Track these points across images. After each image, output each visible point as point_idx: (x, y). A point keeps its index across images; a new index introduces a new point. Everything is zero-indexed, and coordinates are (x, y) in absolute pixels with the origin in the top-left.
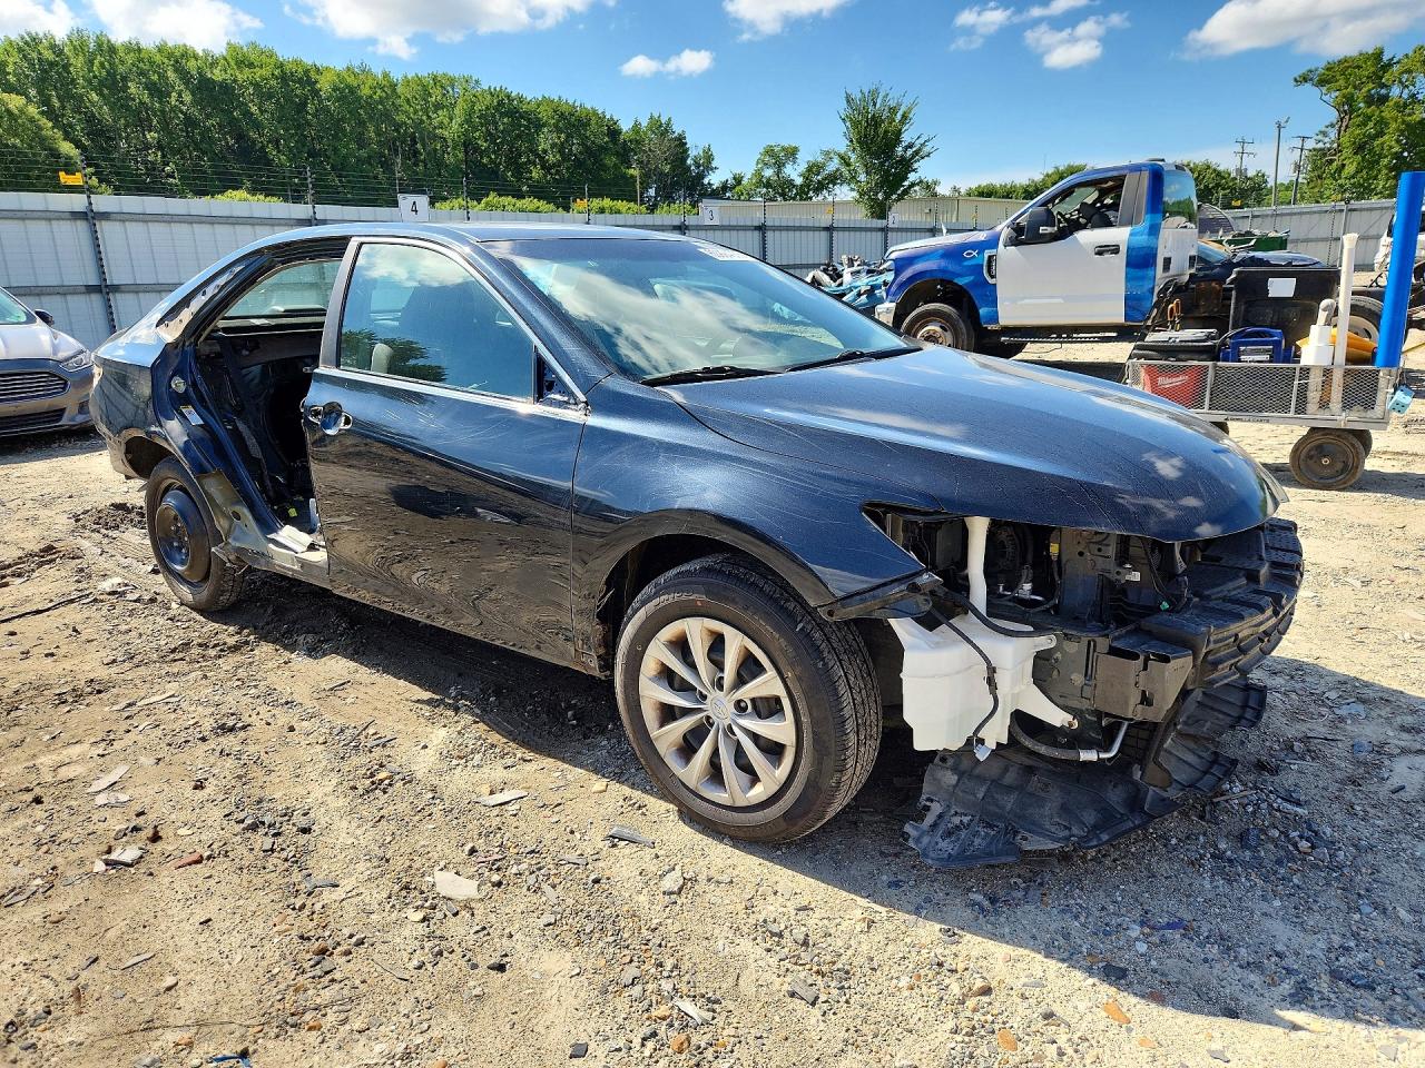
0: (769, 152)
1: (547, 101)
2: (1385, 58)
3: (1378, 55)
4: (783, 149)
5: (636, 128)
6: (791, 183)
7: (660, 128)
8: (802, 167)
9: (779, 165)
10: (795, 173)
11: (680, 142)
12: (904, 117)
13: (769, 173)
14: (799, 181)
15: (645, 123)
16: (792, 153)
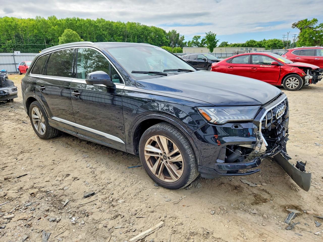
0: (195, 37)
1: (152, 27)
2: (308, 20)
3: (306, 20)
4: (198, 36)
5: (169, 32)
6: (199, 43)
7: (174, 32)
8: (201, 40)
9: (197, 40)
10: (200, 41)
11: (178, 34)
12: (215, 35)
13: (195, 41)
14: (200, 42)
15: (171, 31)
16: (199, 37)
